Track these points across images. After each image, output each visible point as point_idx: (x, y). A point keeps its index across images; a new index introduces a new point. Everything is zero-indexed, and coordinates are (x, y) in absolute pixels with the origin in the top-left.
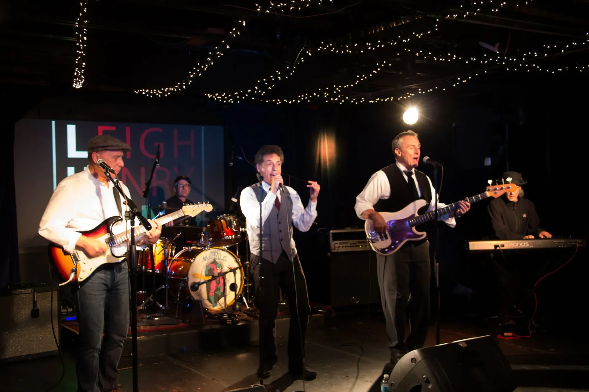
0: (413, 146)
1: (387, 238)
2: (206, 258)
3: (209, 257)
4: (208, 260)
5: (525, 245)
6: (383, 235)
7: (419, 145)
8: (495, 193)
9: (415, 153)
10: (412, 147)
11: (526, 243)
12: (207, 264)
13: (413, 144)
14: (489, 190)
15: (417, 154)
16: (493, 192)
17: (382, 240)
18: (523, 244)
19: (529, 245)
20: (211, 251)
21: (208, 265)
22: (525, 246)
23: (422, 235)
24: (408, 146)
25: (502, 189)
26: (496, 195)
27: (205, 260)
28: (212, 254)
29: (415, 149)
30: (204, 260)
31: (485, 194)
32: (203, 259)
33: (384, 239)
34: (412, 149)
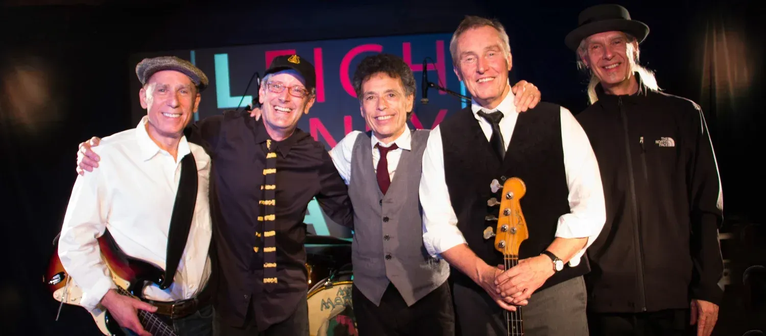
2: (328, 302)
3: (336, 300)
4: (334, 307)
12: (331, 315)
20: (340, 288)
21: (335, 317)
27: (328, 308)
28: (343, 294)
30: (324, 306)
32: (322, 306)
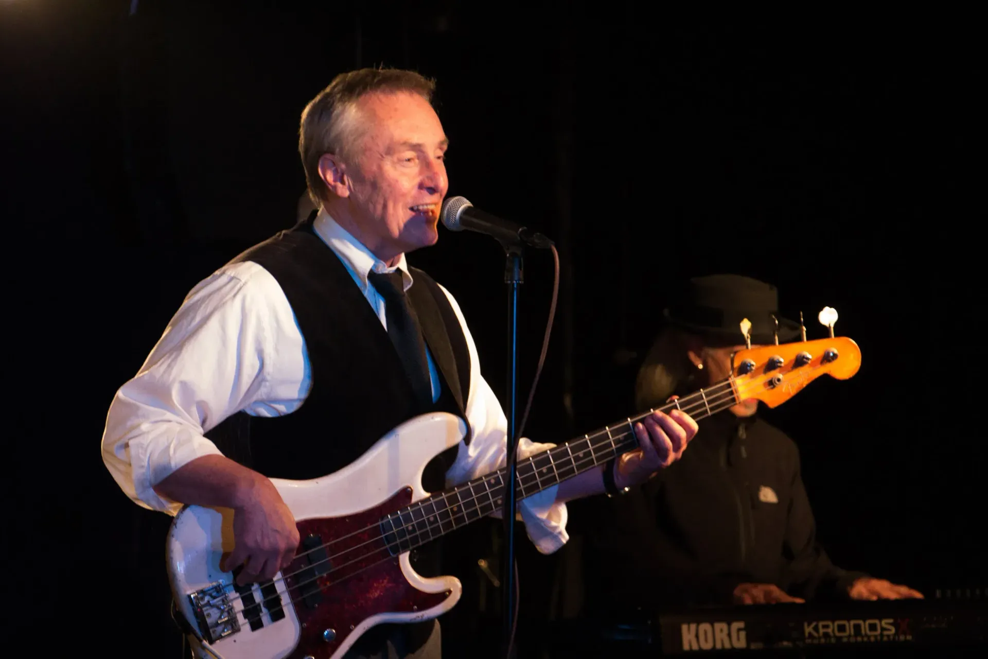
0: (417, 148)
1: (277, 615)
5: (883, 629)
6: (258, 597)
7: (442, 143)
8: (771, 384)
9: (421, 186)
10: (410, 154)
11: (884, 622)
13: (415, 139)
14: (744, 369)
15: (432, 190)
16: (763, 379)
17: (256, 625)
18: (873, 627)
19: (897, 633)
22: (882, 635)
23: (441, 597)
24: (390, 151)
25: (800, 362)
26: (775, 390)
29: (426, 164)
31: (729, 386)
33: (265, 617)
34: (409, 160)
